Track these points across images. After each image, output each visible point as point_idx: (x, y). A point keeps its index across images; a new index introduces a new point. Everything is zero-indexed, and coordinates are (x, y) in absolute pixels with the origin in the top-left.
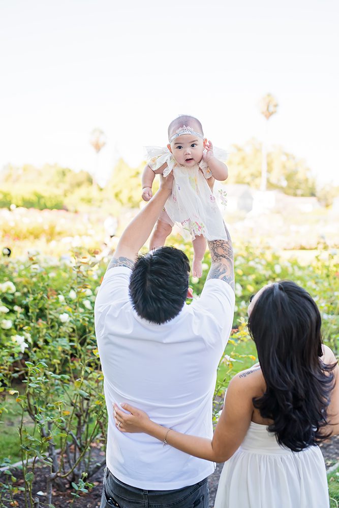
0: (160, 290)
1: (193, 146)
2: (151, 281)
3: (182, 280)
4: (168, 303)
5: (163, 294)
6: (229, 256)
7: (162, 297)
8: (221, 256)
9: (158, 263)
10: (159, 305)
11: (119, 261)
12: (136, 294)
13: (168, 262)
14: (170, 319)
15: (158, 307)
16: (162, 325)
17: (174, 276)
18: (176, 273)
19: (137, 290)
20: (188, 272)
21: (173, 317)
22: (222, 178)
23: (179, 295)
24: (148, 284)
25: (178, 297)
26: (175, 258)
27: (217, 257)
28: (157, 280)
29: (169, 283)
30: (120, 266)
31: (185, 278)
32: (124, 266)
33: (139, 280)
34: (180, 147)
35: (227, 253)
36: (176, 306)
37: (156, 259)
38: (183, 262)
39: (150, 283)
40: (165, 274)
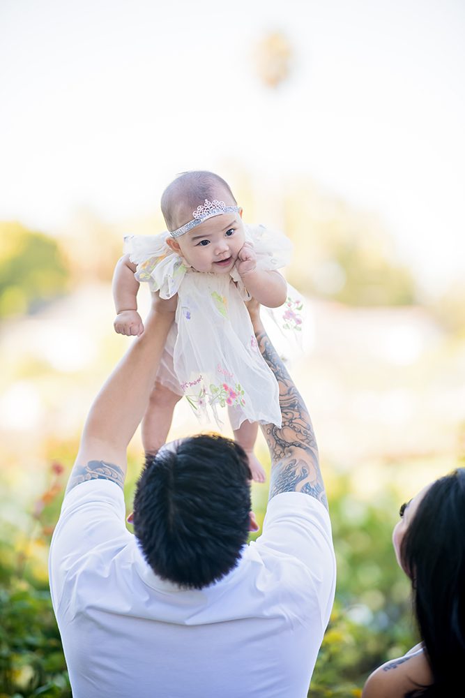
0: (200, 520)
1: (229, 233)
2: (180, 504)
3: (239, 497)
4: (217, 544)
5: (205, 527)
6: (308, 443)
7: (203, 534)
8: (292, 444)
9: (190, 467)
10: (199, 551)
11: (88, 470)
12: (151, 532)
13: (210, 464)
14: (220, 577)
15: (197, 554)
16: (205, 590)
17: (223, 490)
18: (226, 484)
19: (153, 525)
20: (249, 481)
21: (226, 572)
22: (275, 302)
23: (236, 526)
24: (173, 510)
25: (235, 532)
26: (223, 455)
27: (284, 447)
28: (192, 500)
29: (214, 504)
30: (93, 478)
31: (245, 492)
32: (100, 477)
33: (156, 506)
34: (205, 243)
35: (304, 438)
36: (232, 549)
37: (185, 460)
38: (237, 462)
39: (177, 510)
40: (206, 488)
